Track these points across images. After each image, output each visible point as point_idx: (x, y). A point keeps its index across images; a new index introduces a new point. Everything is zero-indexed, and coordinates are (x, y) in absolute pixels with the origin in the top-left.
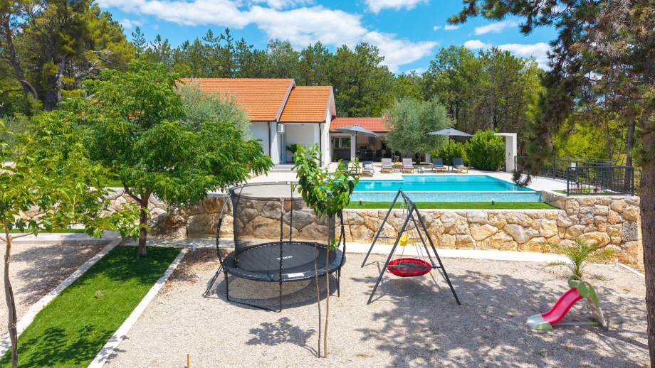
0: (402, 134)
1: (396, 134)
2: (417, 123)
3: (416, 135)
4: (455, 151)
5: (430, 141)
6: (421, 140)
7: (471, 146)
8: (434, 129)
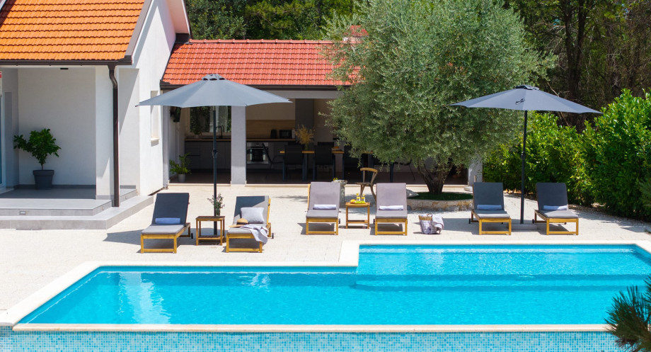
0: (381, 98)
1: (364, 99)
2: (427, 64)
3: (423, 105)
4: (554, 154)
5: (470, 127)
6: (443, 121)
7: (599, 143)
8: (485, 85)
